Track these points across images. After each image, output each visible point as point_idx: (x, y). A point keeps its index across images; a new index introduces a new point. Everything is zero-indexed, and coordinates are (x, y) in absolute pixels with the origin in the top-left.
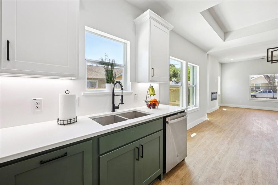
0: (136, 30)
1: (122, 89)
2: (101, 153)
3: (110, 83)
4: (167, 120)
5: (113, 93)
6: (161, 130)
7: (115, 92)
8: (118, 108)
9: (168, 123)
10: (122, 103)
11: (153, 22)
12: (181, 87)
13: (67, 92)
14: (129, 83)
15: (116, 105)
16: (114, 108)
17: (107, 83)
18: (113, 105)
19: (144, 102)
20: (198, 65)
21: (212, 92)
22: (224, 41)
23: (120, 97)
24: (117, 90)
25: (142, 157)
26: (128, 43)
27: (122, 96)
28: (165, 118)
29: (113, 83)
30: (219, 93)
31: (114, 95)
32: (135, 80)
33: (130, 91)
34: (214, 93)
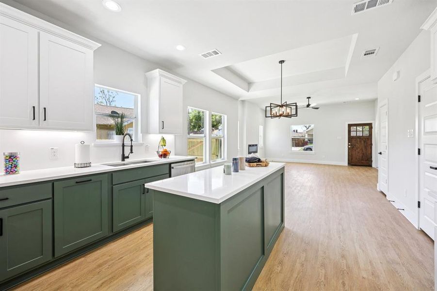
0: (147, 83)
1: (132, 140)
2: (114, 184)
3: (120, 135)
4: (172, 165)
5: (123, 144)
6: (167, 174)
7: (125, 143)
8: (128, 157)
9: (173, 168)
10: (132, 152)
11: (163, 79)
12: (204, 139)
13: (83, 142)
14: (140, 135)
15: (126, 155)
16: (124, 158)
17: (117, 134)
18: (123, 154)
19: (156, 153)
20: (225, 114)
21: (250, 144)
22: (248, 92)
23: (130, 147)
24: (127, 141)
25: (148, 192)
26: (139, 96)
27: (132, 146)
28: (170, 164)
29: (123, 134)
30: (260, 145)
31: (123, 146)
32: (146, 131)
33: (141, 142)
34: (253, 145)
